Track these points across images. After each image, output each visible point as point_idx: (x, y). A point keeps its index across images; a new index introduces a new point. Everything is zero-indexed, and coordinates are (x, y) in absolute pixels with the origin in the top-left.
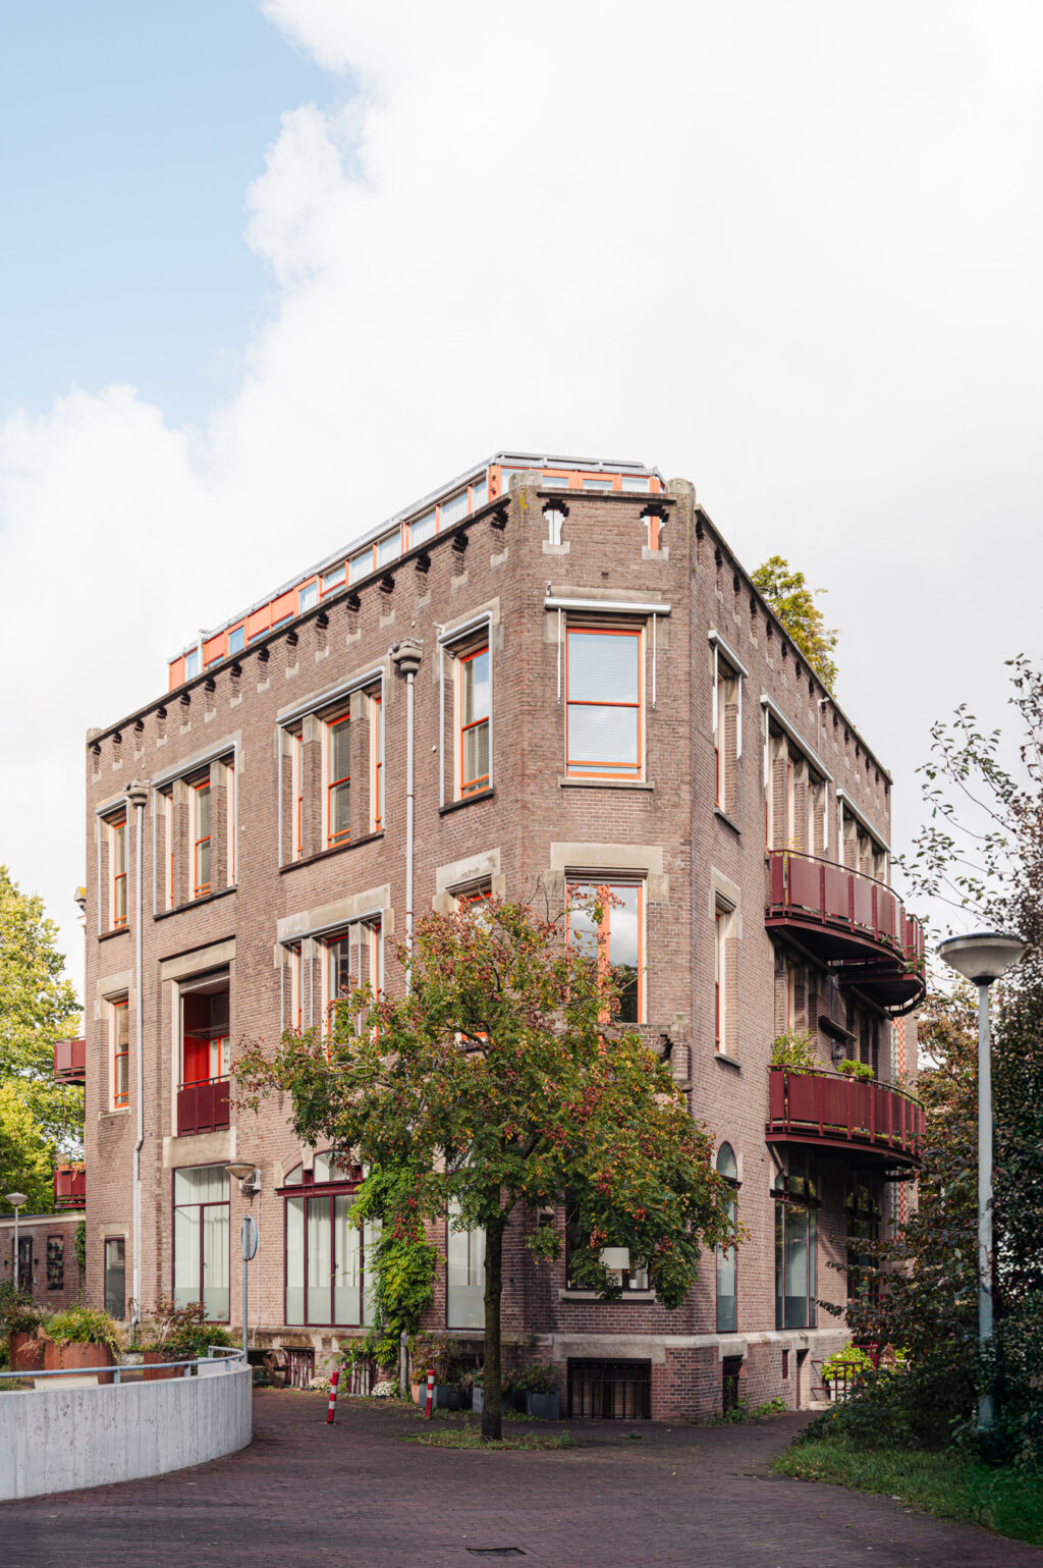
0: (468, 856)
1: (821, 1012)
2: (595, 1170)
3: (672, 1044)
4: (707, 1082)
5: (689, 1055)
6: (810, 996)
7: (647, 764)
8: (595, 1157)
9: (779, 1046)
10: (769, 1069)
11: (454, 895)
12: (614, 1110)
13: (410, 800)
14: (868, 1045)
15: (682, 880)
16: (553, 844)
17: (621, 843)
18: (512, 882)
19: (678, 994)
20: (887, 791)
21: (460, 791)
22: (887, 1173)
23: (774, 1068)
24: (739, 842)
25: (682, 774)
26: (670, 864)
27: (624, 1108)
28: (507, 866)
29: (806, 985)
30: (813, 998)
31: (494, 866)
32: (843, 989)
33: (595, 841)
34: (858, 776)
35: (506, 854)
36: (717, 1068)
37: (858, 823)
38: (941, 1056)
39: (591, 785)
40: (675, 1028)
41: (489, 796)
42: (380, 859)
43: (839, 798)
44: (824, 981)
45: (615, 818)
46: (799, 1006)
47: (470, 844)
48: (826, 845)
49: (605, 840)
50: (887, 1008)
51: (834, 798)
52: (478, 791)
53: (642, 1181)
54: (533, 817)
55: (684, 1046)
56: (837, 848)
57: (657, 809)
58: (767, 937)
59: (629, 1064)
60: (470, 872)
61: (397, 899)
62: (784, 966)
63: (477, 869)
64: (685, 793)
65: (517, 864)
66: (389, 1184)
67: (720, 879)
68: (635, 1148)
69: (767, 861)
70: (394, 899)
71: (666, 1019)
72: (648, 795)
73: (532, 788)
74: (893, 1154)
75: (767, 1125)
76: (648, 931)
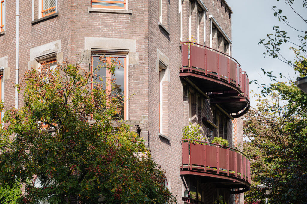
0: (45, 43)
1: (203, 115)
2: (113, 187)
3: (141, 129)
4: (155, 147)
5: (149, 135)
6: (198, 108)
7: (129, 2)
8: (113, 181)
9: (186, 131)
10: (182, 141)
11: (38, 61)
12: (119, 159)
13: (18, 17)
14: (223, 131)
15: (144, 55)
16: (85, 38)
17: (117, 38)
18: (66, 55)
19: (143, 107)
20: (230, 16)
21: (41, 13)
22: (231, 189)
23: (184, 141)
24: (169, 38)
25: (144, 7)
26: (139, 48)
27: (124, 159)
28: (64, 48)
29: (197, 103)
30: (199, 109)
31: (58, 48)
32: (213, 105)
33: (105, 37)
34: (218, 9)
35: (64, 42)
36: (160, 140)
37: (218, 30)
38: (252, 137)
39: (103, 11)
40: (142, 122)
41: (56, 16)
42: (3, 45)
43: (210, 19)
44: (204, 102)
45: (114, 26)
46: (193, 113)
47: (46, 38)
48: (205, 40)
49: (109, 37)
50: (230, 114)
51: (208, 19)
52: (50, 14)
53: (136, 192)
54: (76, 26)
55: (146, 130)
56: (209, 41)
57: (133, 23)
58: (180, 81)
59: (125, 138)
60: (46, 50)
61: (11, 63)
62: (188, 94)
63: (50, 49)
64: (146, 16)
65: (69, 47)
66: (6, 195)
67: (161, 55)
68: (131, 177)
69: (181, 47)
70: (9, 63)
71: (137, 118)
72: (129, 16)
73: (76, 13)
74: (237, 181)
75: (181, 167)
76: (129, 78)
